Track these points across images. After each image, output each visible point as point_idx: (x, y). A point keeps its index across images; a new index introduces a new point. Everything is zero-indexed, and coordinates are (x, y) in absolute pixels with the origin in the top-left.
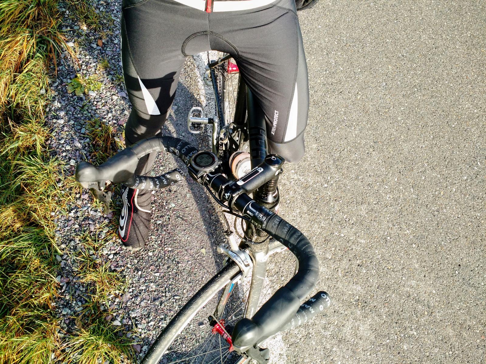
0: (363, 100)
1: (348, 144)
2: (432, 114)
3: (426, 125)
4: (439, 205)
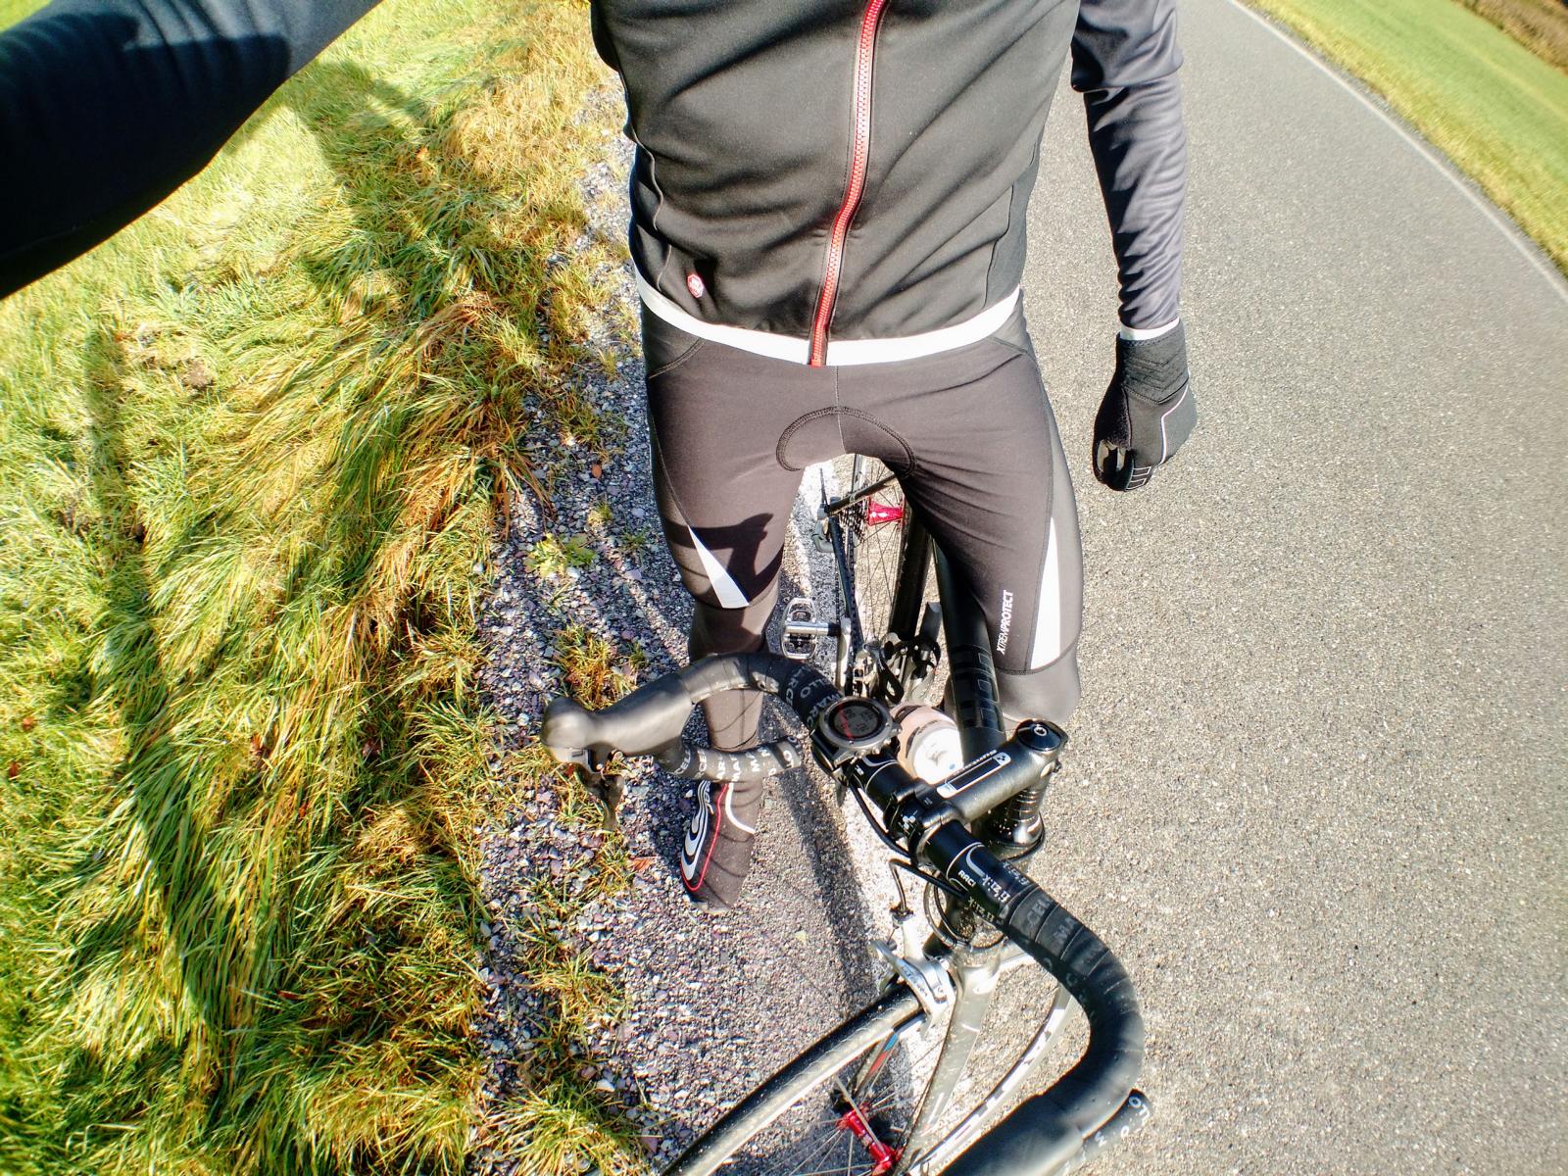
0: (1154, 591)
1: (1130, 687)
2: (1291, 621)
3: (1282, 645)
4: (1319, 820)
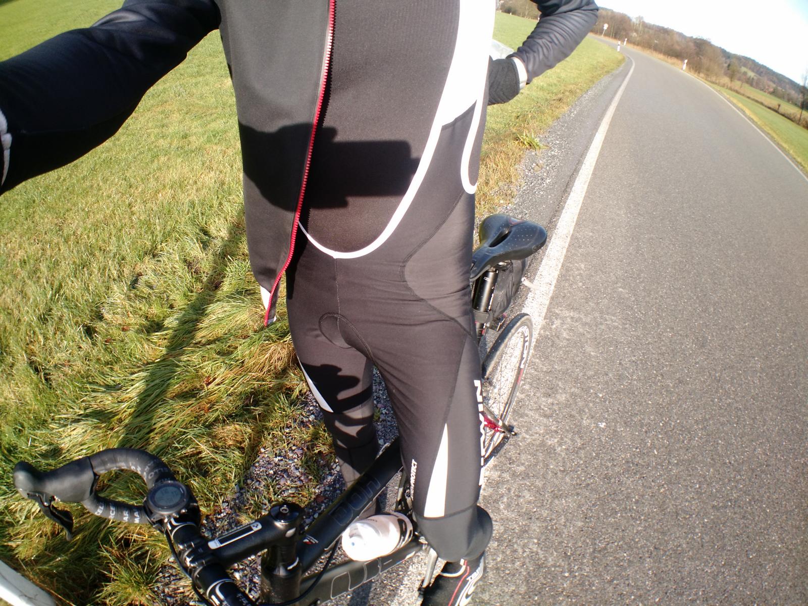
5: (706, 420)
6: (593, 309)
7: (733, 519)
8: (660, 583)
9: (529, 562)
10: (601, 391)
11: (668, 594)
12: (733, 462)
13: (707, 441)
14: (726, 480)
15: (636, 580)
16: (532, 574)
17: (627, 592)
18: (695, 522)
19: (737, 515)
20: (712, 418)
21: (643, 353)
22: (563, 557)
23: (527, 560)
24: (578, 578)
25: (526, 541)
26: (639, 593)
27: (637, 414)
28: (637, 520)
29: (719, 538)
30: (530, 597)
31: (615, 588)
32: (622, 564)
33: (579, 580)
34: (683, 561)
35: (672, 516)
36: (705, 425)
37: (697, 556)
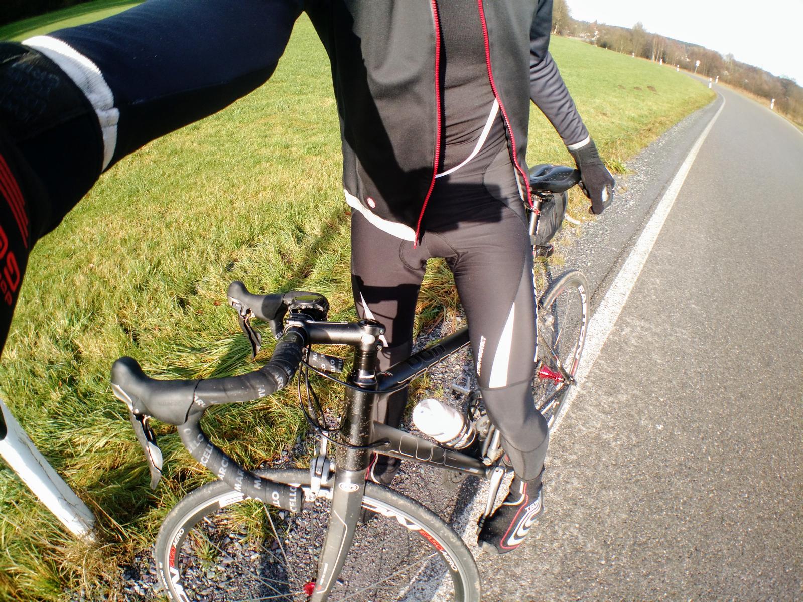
5: (763, 434)
6: (664, 321)
7: (775, 531)
8: (695, 584)
9: (568, 545)
10: (663, 396)
11: (701, 597)
12: (783, 477)
13: (761, 454)
14: (775, 493)
15: (672, 578)
16: (569, 557)
17: (661, 589)
18: (738, 530)
19: (780, 529)
20: (768, 433)
21: (709, 366)
22: (603, 545)
23: (566, 543)
24: (614, 568)
25: (567, 525)
26: (672, 591)
27: (696, 421)
28: (681, 519)
29: (759, 548)
30: (562, 579)
31: (649, 583)
32: (660, 560)
33: (615, 570)
34: (721, 566)
35: (717, 521)
36: (761, 439)
37: (737, 563)
